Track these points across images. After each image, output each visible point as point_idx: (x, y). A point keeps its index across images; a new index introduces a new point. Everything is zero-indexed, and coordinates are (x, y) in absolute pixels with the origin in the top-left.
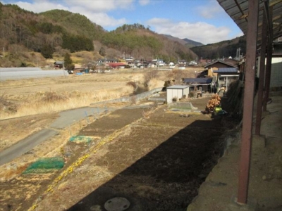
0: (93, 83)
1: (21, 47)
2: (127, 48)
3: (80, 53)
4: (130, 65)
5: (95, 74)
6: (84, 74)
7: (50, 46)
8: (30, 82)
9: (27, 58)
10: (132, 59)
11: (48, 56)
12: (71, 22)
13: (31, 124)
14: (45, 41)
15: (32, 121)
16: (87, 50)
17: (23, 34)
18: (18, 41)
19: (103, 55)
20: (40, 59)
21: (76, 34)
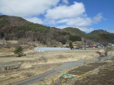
0: (80, 53)
1: (55, 40)
2: (96, 39)
3: (76, 42)
4: (98, 46)
5: (82, 50)
6: (77, 50)
7: (65, 40)
8: (56, 52)
9: (57, 44)
10: (99, 44)
11: (64, 43)
12: (73, 31)
13: (49, 67)
14: (63, 38)
15: (50, 66)
16: (79, 41)
17: (56, 36)
18: (54, 39)
19: (85, 43)
20: (61, 45)
21: (75, 35)
